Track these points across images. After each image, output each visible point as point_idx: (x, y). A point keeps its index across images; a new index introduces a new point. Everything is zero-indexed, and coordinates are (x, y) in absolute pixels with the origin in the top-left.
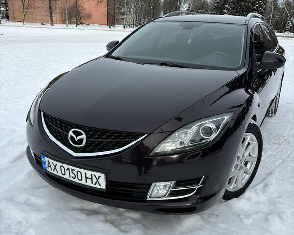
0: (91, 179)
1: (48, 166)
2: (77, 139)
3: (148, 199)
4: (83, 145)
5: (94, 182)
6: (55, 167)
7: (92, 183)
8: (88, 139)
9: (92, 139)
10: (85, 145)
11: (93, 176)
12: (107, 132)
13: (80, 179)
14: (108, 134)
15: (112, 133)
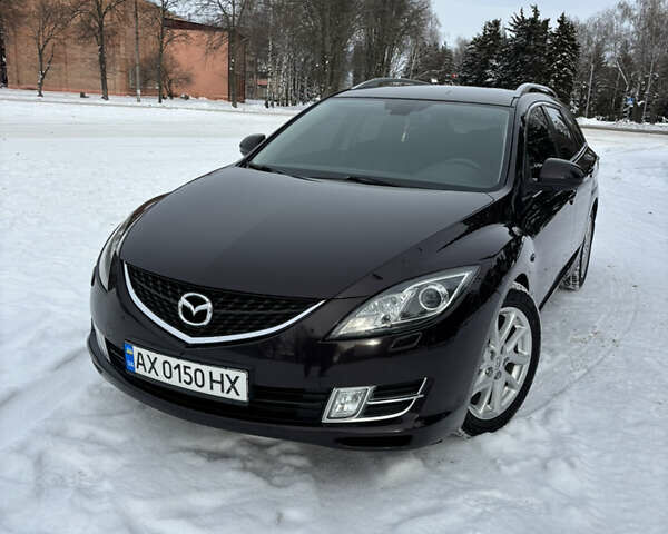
0: (222, 383)
1: (138, 363)
2: (194, 311)
3: (325, 420)
4: (205, 323)
5: (226, 389)
6: (153, 364)
7: (223, 391)
8: (216, 311)
9: (223, 311)
10: (210, 323)
11: (225, 378)
12: (250, 298)
13: (200, 383)
14: (252, 301)
15: (260, 299)
